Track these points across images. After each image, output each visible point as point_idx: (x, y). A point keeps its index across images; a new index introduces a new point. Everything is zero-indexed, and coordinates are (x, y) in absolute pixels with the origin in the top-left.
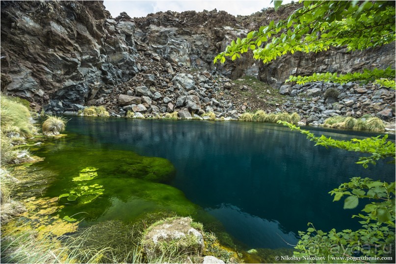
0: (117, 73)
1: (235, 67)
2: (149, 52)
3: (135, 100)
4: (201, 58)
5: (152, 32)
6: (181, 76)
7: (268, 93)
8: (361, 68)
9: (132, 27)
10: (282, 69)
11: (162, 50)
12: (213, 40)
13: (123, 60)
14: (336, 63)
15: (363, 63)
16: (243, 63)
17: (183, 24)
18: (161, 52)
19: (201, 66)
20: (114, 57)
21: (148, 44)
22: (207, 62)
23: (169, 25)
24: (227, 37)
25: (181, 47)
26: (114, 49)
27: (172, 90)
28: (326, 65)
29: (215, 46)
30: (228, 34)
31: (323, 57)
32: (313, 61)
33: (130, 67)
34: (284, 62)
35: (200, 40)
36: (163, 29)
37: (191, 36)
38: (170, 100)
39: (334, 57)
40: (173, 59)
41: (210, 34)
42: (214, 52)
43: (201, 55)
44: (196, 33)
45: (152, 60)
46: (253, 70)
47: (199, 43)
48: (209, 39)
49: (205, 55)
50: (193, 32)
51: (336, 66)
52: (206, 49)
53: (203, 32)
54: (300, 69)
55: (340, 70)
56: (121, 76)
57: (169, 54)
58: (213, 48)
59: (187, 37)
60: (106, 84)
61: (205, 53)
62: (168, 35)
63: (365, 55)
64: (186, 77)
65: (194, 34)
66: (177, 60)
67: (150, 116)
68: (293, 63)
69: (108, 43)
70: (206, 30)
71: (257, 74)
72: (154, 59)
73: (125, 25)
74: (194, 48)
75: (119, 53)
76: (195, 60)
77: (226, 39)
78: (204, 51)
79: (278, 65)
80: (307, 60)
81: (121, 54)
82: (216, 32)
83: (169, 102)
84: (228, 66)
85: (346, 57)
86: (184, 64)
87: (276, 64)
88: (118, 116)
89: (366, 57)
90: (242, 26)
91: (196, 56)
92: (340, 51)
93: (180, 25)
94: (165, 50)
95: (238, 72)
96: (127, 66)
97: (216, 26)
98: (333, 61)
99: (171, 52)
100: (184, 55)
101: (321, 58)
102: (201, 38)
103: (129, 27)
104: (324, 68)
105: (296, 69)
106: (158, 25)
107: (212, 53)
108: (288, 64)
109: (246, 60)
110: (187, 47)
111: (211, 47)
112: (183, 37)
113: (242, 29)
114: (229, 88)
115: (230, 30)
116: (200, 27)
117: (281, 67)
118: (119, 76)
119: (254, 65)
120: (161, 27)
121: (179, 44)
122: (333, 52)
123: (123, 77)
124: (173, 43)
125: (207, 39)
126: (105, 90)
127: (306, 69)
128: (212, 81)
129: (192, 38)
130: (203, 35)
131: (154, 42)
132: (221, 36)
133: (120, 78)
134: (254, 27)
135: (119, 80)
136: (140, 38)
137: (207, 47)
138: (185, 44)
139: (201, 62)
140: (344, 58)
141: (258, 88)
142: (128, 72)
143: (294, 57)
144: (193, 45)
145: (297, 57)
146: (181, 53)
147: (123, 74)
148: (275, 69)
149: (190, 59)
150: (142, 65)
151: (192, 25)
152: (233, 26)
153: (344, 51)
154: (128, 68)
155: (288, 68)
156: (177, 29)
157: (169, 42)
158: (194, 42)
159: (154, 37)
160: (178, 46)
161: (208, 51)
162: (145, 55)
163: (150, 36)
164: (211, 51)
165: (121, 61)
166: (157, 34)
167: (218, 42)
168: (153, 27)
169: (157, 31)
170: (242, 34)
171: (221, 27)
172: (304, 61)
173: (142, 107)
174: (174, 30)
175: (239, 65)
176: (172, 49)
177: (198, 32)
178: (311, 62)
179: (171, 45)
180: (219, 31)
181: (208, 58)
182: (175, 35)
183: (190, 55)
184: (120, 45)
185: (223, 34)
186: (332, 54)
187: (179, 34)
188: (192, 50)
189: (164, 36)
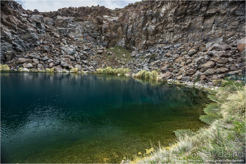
0: (26, 45)
1: (110, 40)
2: (53, 32)
3: (27, 61)
4: (90, 35)
5: (58, 20)
6: (65, 46)
7: (123, 56)
8: (178, 41)
9: (40, 18)
10: (138, 41)
11: (64, 31)
12: (97, 24)
13: (31, 38)
14: (167, 38)
15: (178, 38)
16: (115, 38)
17: (78, 15)
18: (64, 32)
19: (90, 40)
20: (25, 36)
21: (56, 27)
22: (94, 37)
23: (69, 16)
24: (104, 22)
25: (77, 29)
26: (24, 31)
27: (58, 55)
28: (162, 39)
29: (98, 27)
30: (105, 20)
31: (160, 34)
32: (155, 36)
33: (35, 42)
34: (139, 37)
35: (89, 24)
36: (65, 18)
37: (83, 22)
38: (53, 61)
39: (166, 34)
40: (70, 36)
41: (95, 20)
42: (98, 31)
43: (90, 33)
44: (87, 20)
45: (53, 37)
46: (122, 42)
47: (88, 26)
48: (94, 23)
49: (92, 33)
50: (84, 20)
51: (167, 39)
52: (92, 29)
53: (90, 19)
54: (148, 41)
55: (170, 42)
56: (29, 47)
57: (68, 33)
58: (97, 29)
59: (81, 23)
60: (17, 52)
61: (93, 32)
62: (68, 21)
63: (181, 33)
64: (68, 47)
65: (85, 21)
66: (73, 37)
67: (34, 70)
68: (143, 38)
69: (20, 28)
70: (92, 18)
71: (124, 45)
72: (55, 37)
73: (36, 17)
74: (85, 29)
75: (28, 33)
76: (86, 36)
77: (104, 23)
78: (91, 31)
79: (135, 39)
80: (151, 35)
81: (29, 34)
82: (98, 19)
83: (51, 62)
84: (106, 40)
85: (172, 34)
86: (79, 39)
87: (134, 38)
88: (15, 70)
89: (182, 34)
90: (115, 15)
91: (87, 34)
92: (168, 30)
93: (76, 15)
94: (66, 31)
95: (112, 43)
96: (33, 41)
97: (98, 15)
98: (165, 36)
99: (69, 32)
100: (79, 33)
101: (159, 35)
102: (89, 23)
103: (38, 18)
104: (161, 40)
105: (145, 41)
106: (62, 16)
107: (96, 32)
108: (141, 38)
109: (118, 36)
110: (81, 28)
111: (96, 28)
112: (78, 23)
113: (115, 17)
114: (101, 54)
115: (107, 18)
116: (88, 17)
117: (137, 40)
118: (27, 47)
119: (123, 39)
120: (64, 17)
121: (75, 27)
122: (164, 30)
123: (30, 47)
124: (70, 27)
125: (93, 24)
126: (17, 56)
127: (152, 41)
128: (92, 49)
129: (84, 23)
130: (90, 21)
131: (60, 26)
132: (101, 21)
133: (28, 48)
134: (122, 15)
135: (28, 49)
136: (52, 24)
137: (93, 28)
138: (79, 27)
139: (90, 37)
140: (171, 35)
141: (119, 53)
142: (33, 44)
143: (144, 34)
144: (85, 27)
145: (145, 34)
146: (77, 32)
147: (31, 46)
148: (134, 41)
149: (83, 36)
150: (44, 40)
151: (84, 15)
152: (110, 15)
153: (170, 30)
154: (33, 42)
155: (141, 41)
156: (74, 18)
157: (68, 26)
158: (85, 25)
159: (59, 23)
160: (74, 28)
161: (94, 31)
162: (50, 34)
163: (57, 22)
164: (96, 30)
165: (30, 38)
166: (61, 21)
167: (99, 25)
168: (59, 17)
169: (61, 20)
170: (114, 20)
171: (101, 16)
172: (150, 36)
173: (30, 65)
174: (72, 18)
175: (113, 39)
176: (70, 30)
177: (88, 19)
178: (153, 37)
179: (69, 27)
180: (99, 19)
181: (95, 35)
182: (73, 21)
183: (83, 33)
184: (28, 29)
185: (102, 20)
186: (164, 32)
187: (75, 21)
188: (84, 30)
189: (66, 22)
